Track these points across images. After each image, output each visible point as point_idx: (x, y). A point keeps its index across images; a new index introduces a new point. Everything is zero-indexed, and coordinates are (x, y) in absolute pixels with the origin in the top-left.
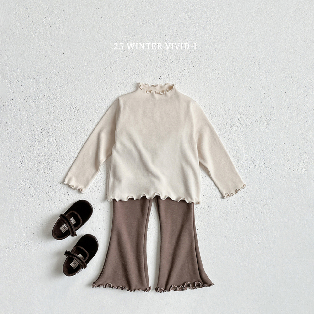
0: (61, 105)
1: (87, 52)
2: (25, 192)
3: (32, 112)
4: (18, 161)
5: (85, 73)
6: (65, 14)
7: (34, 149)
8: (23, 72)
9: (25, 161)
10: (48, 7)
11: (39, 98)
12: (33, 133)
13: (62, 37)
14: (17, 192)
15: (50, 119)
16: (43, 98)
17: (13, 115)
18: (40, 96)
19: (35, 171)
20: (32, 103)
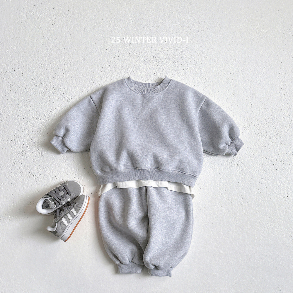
0: (57, 93)
1: (86, 48)
2: (15, 172)
3: (29, 98)
4: (11, 142)
5: (82, 68)
6: (69, 14)
7: (28, 132)
8: (25, 61)
9: (18, 143)
10: (54, 7)
11: (38, 85)
12: (28, 118)
13: (65, 34)
14: (7, 172)
15: (46, 106)
16: (41, 86)
17: (11, 99)
18: (39, 84)
19: (26, 153)
20: (30, 90)
